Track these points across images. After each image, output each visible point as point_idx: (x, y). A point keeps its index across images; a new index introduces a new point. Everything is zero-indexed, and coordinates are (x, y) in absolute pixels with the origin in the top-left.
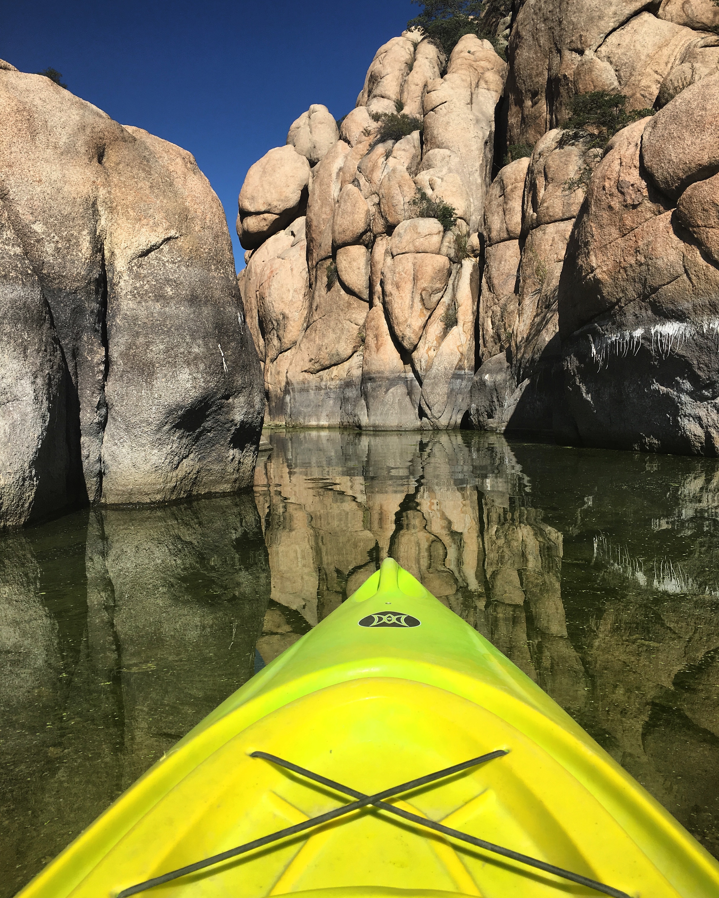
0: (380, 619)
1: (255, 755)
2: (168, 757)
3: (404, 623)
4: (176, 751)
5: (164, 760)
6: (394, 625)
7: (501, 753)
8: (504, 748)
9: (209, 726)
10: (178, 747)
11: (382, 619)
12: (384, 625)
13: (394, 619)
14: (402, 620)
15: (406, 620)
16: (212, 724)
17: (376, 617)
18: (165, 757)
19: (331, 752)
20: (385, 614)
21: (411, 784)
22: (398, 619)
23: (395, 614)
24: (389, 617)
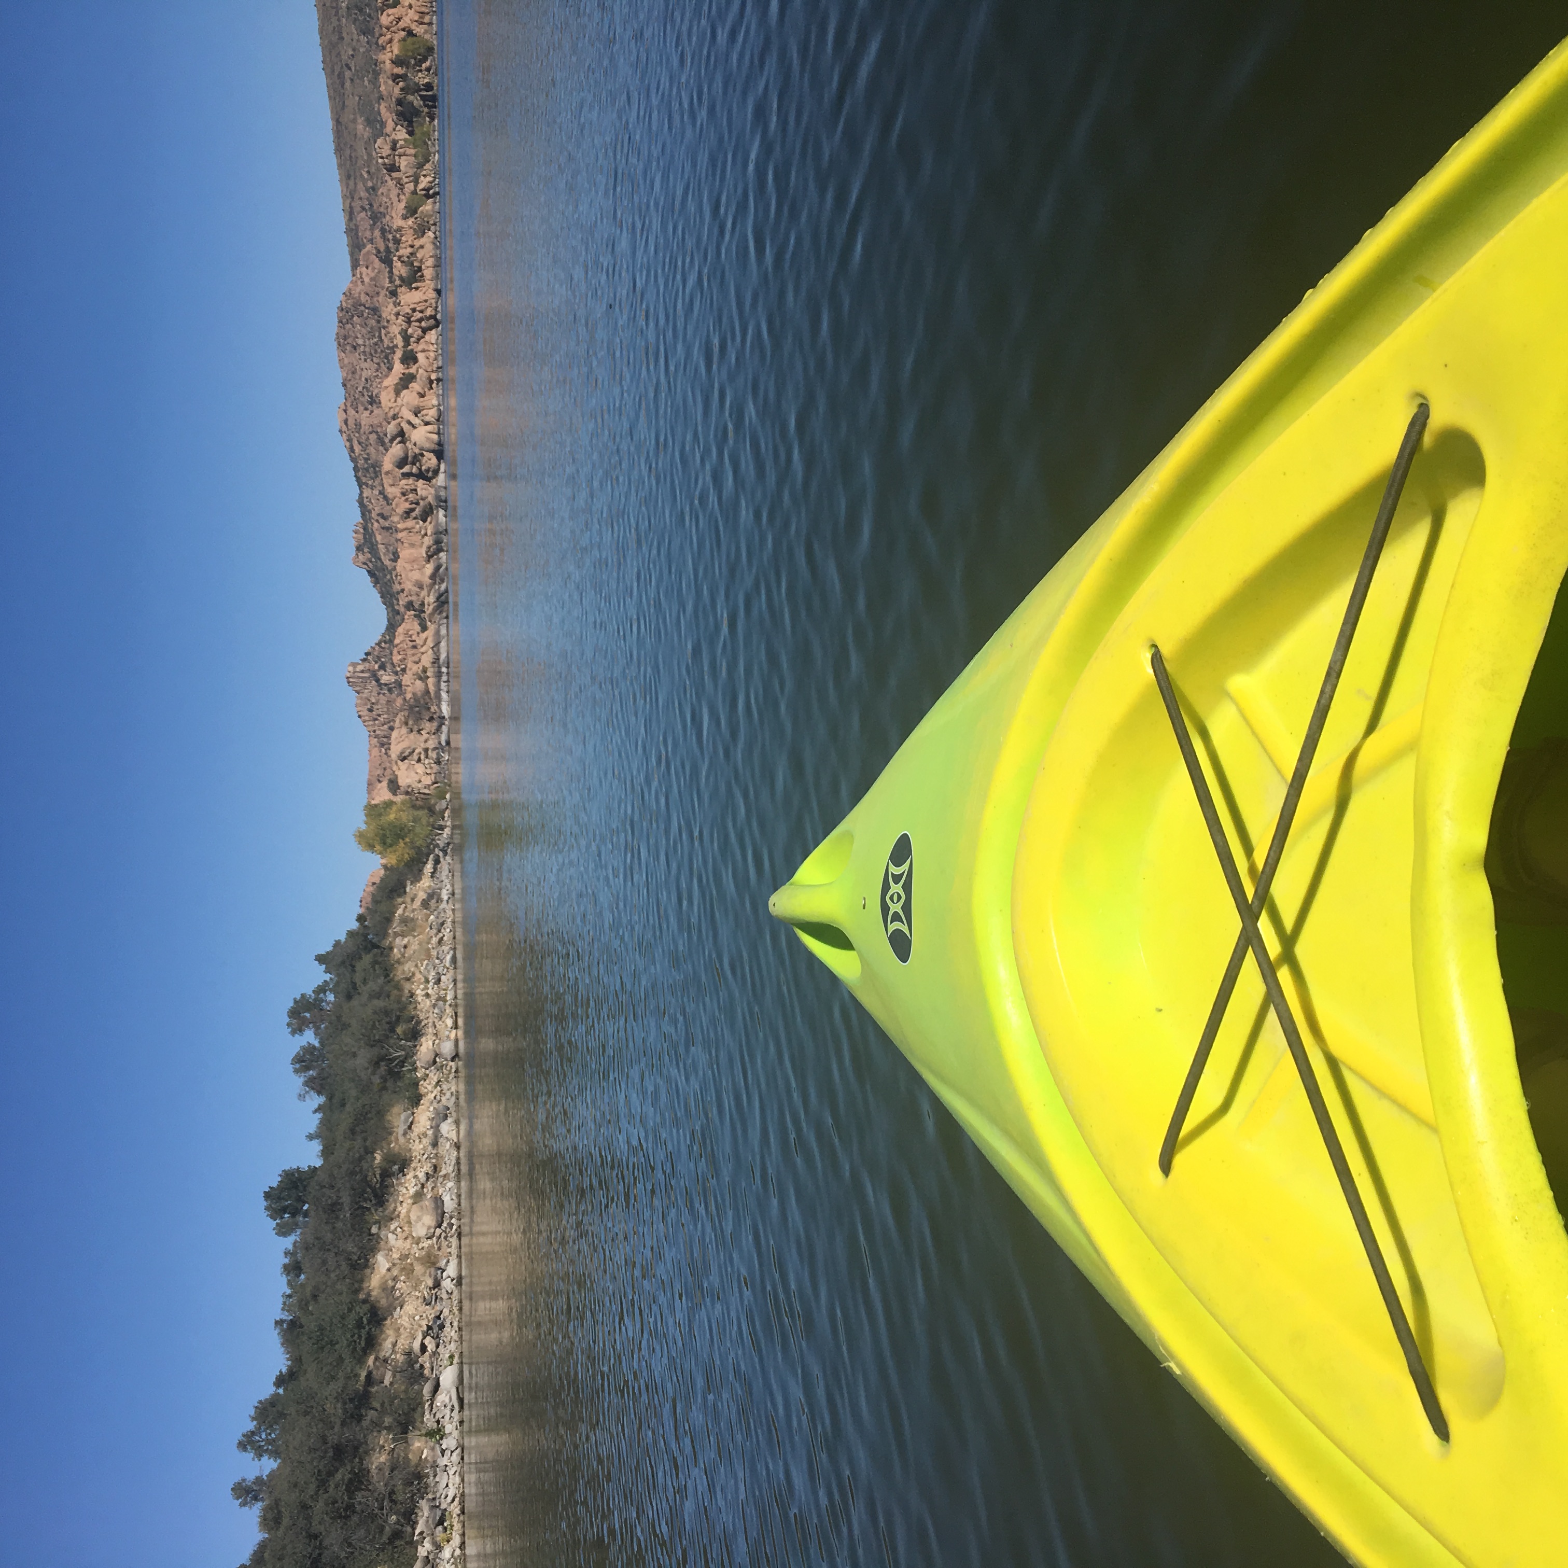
0: (896, 917)
1: (1166, 1166)
2: (1173, 1357)
3: (905, 867)
4: (1159, 1339)
5: (1179, 1365)
6: (907, 888)
7: (1157, 660)
8: (1148, 656)
9: (1112, 1274)
10: (1152, 1335)
11: (896, 913)
12: (907, 908)
13: (896, 888)
14: (897, 871)
15: (898, 865)
16: (1106, 1264)
17: (892, 927)
18: (1172, 1365)
19: (1160, 1010)
20: (885, 909)
21: (1218, 839)
22: (897, 879)
23: (886, 887)
24: (892, 898)
